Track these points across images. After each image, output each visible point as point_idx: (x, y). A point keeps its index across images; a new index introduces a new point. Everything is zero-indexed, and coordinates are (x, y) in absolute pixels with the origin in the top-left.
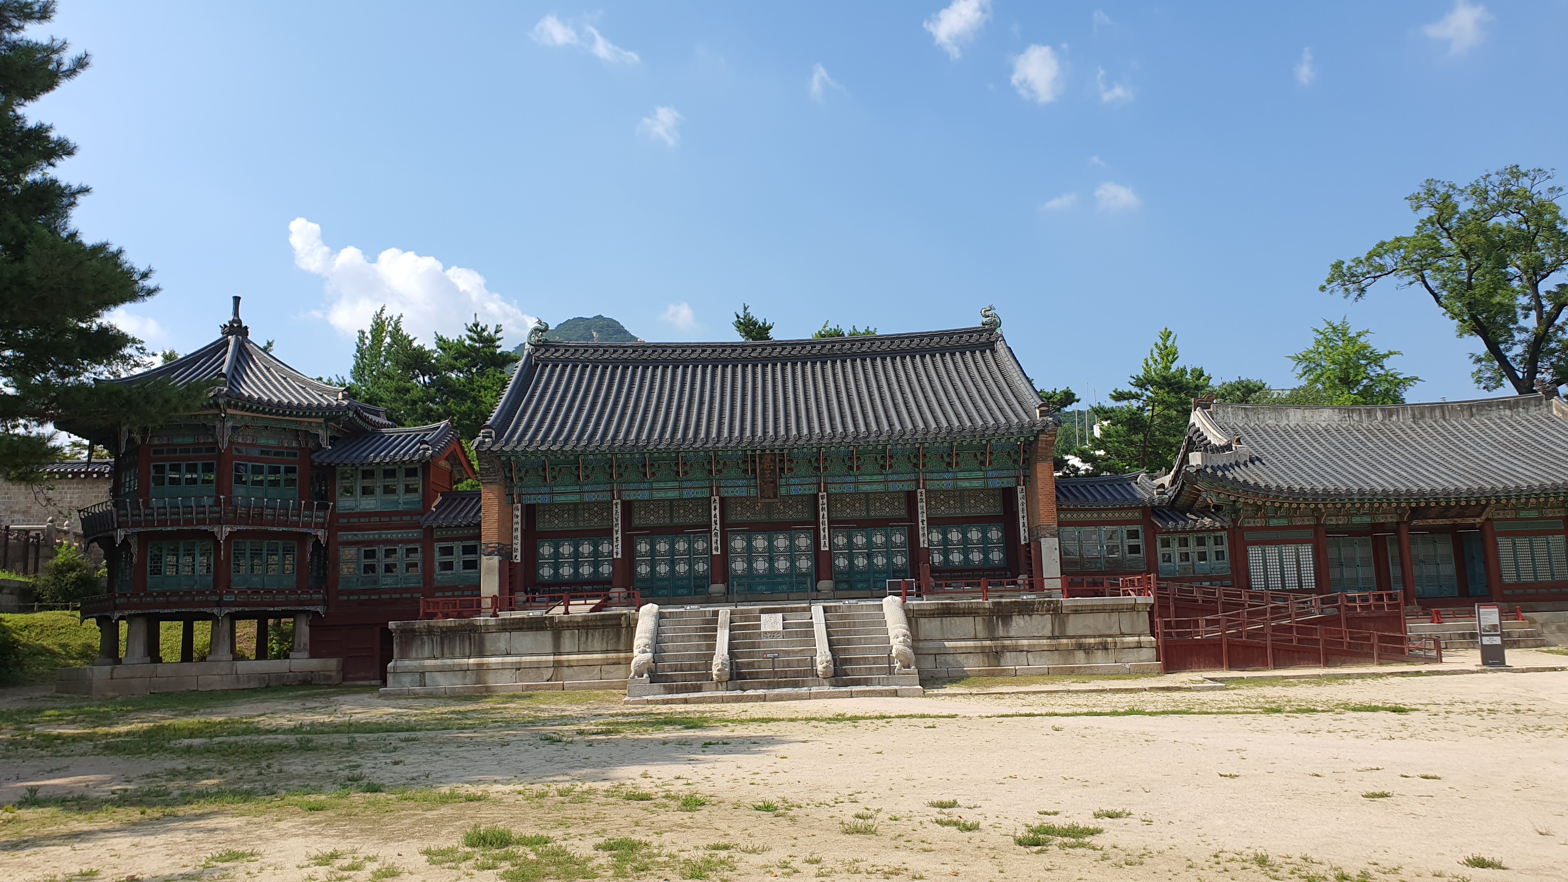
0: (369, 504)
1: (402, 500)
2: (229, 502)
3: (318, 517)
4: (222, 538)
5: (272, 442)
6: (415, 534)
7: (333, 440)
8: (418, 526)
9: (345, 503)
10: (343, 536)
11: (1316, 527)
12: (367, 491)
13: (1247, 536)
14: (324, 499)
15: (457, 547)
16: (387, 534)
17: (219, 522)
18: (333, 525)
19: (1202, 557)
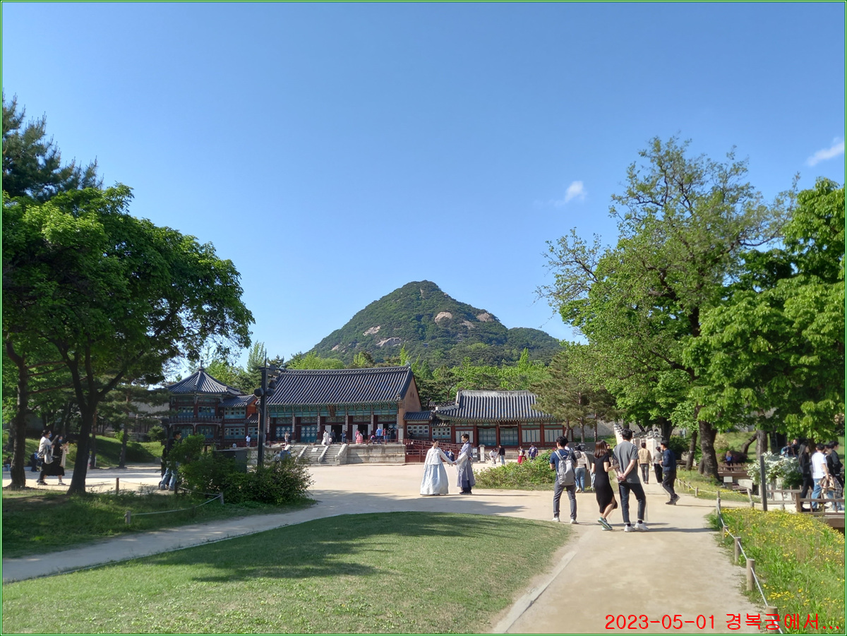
0: (232, 417)
1: (241, 416)
2: (197, 417)
3: (219, 420)
4: (195, 426)
5: (208, 401)
6: (243, 425)
7: (224, 400)
8: (243, 423)
9: (227, 417)
10: (226, 425)
11: (474, 426)
12: (233, 413)
13: (456, 428)
14: (221, 415)
15: (254, 428)
16: (237, 425)
17: (194, 422)
18: (224, 422)
19: (444, 434)
